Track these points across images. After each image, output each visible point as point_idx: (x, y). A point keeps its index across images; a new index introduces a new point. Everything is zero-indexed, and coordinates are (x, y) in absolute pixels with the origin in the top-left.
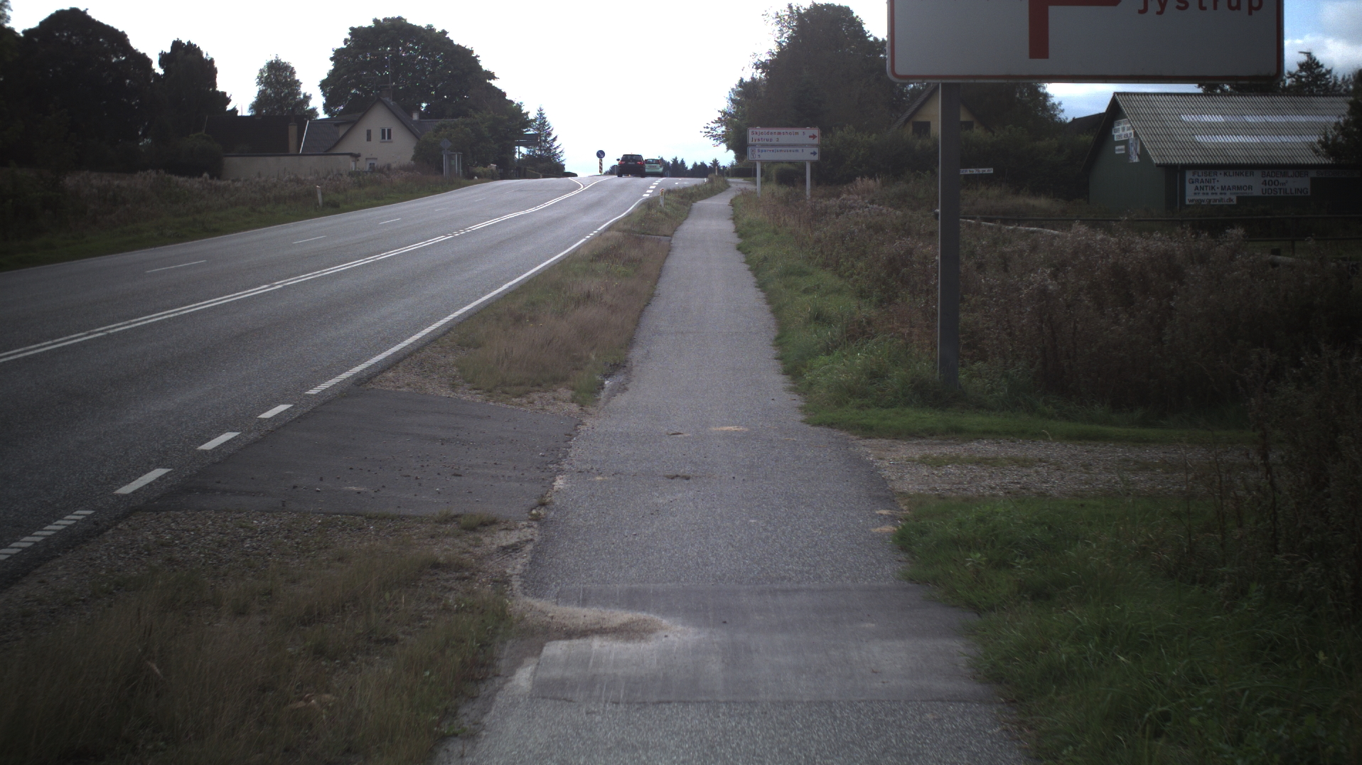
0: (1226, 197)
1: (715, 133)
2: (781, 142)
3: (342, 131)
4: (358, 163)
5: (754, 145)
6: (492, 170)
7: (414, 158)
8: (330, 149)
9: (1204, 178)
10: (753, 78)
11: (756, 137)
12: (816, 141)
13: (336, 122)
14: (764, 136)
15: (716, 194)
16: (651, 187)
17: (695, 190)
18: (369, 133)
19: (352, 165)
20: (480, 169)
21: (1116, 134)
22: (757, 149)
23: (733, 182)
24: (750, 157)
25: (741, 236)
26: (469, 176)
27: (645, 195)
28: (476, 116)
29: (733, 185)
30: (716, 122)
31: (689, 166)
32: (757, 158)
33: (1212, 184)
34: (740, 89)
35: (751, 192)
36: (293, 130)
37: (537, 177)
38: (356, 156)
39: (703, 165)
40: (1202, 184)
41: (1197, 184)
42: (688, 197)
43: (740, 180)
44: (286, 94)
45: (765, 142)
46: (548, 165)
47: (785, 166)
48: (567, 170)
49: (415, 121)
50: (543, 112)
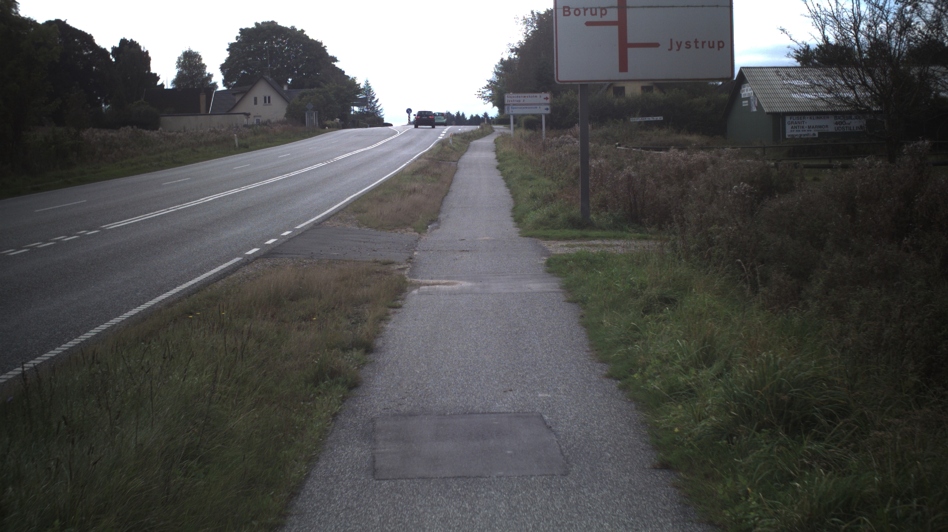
0: (812, 133)
1: (485, 95)
2: (526, 102)
3: (238, 98)
4: (249, 119)
5: (509, 105)
6: (337, 123)
7: (286, 116)
8: (230, 111)
9: (797, 121)
10: (510, 58)
11: (510, 99)
12: (548, 101)
13: (234, 92)
14: (515, 99)
15: (485, 136)
16: (443, 132)
17: (472, 134)
18: (256, 99)
19: (246, 120)
20: (329, 122)
21: (742, 94)
22: (510, 107)
23: (497, 128)
24: (506, 112)
25: (499, 161)
26: (322, 127)
27: (439, 137)
28: (325, 87)
29: (496, 130)
30: (485, 88)
31: (468, 117)
32: (511, 113)
33: (802, 125)
34: (501, 66)
35: (507, 135)
36: (203, 98)
37: (366, 127)
38: (247, 115)
39: (477, 116)
40: (796, 125)
41: (793, 125)
42: (467, 139)
43: (501, 127)
44: (196, 74)
45: (516, 103)
46: (373, 119)
47: (530, 117)
48: (385, 121)
49: (285, 91)
50: (369, 83)
